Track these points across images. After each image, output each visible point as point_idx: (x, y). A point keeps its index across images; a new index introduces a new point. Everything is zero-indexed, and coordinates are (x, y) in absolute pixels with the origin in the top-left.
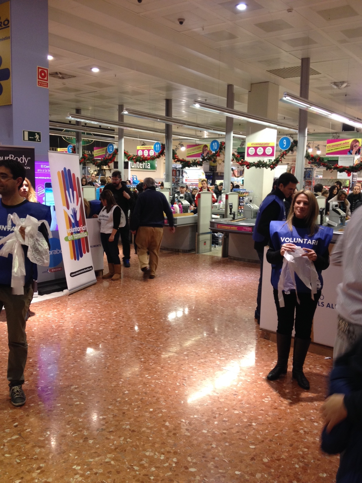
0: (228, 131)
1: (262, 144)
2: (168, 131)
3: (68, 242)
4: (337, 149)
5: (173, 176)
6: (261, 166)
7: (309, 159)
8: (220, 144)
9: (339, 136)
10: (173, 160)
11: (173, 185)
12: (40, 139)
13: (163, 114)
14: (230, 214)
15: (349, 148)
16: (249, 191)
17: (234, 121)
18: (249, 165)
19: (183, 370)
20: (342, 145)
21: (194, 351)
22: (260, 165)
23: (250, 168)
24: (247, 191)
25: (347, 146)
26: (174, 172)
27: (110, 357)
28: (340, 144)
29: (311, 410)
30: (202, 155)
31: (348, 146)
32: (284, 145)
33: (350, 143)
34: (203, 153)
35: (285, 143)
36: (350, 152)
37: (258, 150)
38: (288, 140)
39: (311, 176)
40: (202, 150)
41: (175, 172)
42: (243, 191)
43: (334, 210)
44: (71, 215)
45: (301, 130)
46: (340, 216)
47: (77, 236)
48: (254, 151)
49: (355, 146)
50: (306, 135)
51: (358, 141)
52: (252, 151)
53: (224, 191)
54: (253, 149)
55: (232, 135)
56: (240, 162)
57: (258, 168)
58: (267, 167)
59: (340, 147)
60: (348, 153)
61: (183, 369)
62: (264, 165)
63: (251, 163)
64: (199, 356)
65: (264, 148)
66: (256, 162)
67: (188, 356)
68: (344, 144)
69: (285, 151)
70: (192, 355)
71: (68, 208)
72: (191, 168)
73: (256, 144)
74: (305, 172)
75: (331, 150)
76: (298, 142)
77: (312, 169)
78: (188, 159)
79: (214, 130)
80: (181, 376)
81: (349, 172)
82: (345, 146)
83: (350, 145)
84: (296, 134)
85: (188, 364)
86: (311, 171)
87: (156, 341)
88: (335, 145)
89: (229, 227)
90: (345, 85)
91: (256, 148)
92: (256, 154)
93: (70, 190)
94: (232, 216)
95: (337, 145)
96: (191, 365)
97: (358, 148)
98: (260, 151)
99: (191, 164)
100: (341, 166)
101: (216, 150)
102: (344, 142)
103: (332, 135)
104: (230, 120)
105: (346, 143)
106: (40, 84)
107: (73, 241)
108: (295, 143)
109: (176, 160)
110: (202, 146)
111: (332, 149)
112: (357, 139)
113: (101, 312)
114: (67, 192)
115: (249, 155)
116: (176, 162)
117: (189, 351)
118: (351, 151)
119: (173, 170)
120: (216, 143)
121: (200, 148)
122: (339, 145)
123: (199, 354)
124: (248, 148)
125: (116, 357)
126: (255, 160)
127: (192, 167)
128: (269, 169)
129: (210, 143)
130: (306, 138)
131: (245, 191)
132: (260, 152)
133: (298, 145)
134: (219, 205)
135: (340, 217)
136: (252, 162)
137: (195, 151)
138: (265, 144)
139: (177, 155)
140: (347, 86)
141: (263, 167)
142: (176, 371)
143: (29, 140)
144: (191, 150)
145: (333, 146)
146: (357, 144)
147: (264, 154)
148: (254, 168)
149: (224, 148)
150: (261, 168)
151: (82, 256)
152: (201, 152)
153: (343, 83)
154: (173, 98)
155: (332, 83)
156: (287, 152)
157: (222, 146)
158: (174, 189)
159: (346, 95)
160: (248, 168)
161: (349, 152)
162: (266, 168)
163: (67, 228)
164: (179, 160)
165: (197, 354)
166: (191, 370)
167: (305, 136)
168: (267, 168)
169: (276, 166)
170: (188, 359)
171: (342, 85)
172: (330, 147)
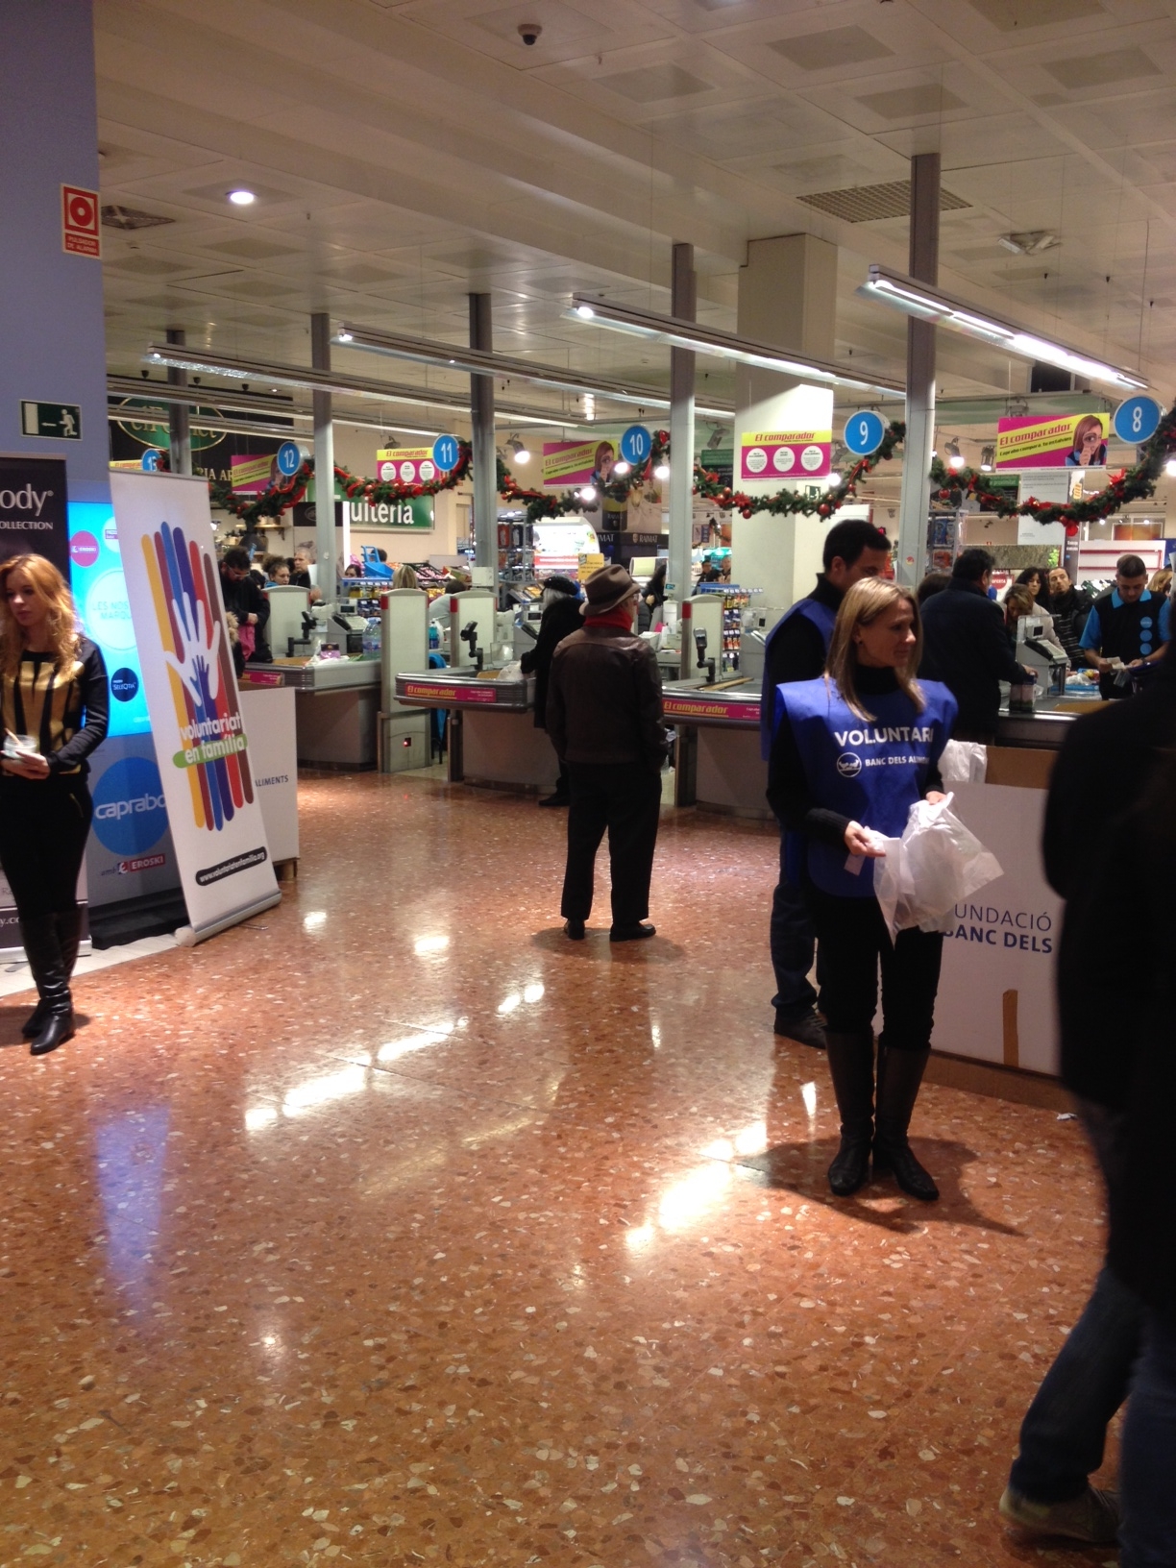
0: (678, 397)
1: (791, 436)
2: (481, 400)
3: (184, 771)
4: (1031, 448)
5: (500, 546)
6: (788, 507)
7: (944, 482)
8: (652, 437)
9: (1026, 409)
10: (499, 495)
11: (500, 577)
12: (76, 427)
13: (463, 340)
14: (700, 665)
15: (1070, 443)
16: (750, 591)
17: (699, 364)
18: (749, 507)
19: (611, 1174)
20: (1047, 435)
21: (636, 1111)
22: (785, 504)
23: (753, 516)
24: (744, 591)
25: (1063, 437)
26: (504, 533)
27: (365, 1142)
28: (1041, 433)
29: (1042, 1287)
30: (594, 475)
31: (1066, 440)
32: (863, 437)
33: (1073, 428)
34: (599, 468)
35: (865, 433)
36: (1072, 456)
37: (777, 455)
38: (874, 424)
39: (949, 538)
40: (593, 458)
41: (507, 532)
42: (732, 591)
43: (1032, 645)
44: (192, 679)
45: (917, 388)
46: (1052, 663)
47: (212, 751)
48: (765, 458)
50: (933, 405)
51: (1097, 423)
52: (757, 460)
53: (671, 591)
54: (761, 452)
55: (693, 409)
56: (722, 496)
57: (780, 516)
58: (809, 511)
59: (1041, 442)
60: (1067, 460)
61: (612, 1171)
62: (799, 506)
63: (756, 500)
64: (656, 1127)
65: (798, 450)
66: (773, 495)
67: (619, 1130)
68: (1052, 430)
69: (866, 457)
70: (633, 1125)
71: (181, 657)
72: (558, 519)
73: (772, 437)
74: (931, 525)
75: (1013, 451)
76: (907, 427)
77: (954, 514)
78: (547, 490)
79: (630, 393)
80: (610, 1194)
81: (1072, 522)
82: (1058, 438)
83: (1072, 435)
84: (901, 403)
85: (625, 1154)
86: (948, 521)
87: (508, 1086)
88: (1026, 436)
89: (700, 709)
90: (1044, 243)
91: (770, 451)
92: (770, 471)
93: (186, 597)
94: (705, 671)
95: (1031, 436)
96: (635, 1159)
97: (1097, 444)
98: (784, 460)
99: (560, 505)
100: (1047, 504)
101: (641, 458)
102: (1053, 424)
103: (1003, 403)
104: (683, 358)
105: (1060, 428)
106: (73, 244)
107: (200, 767)
108: (898, 430)
109: (510, 493)
110: (594, 448)
111: (1016, 448)
112: (1095, 415)
113: (312, 997)
114: (174, 603)
115: (746, 473)
116: (509, 499)
117: (620, 1114)
118: (1076, 454)
119: (500, 528)
120: (640, 436)
121: (586, 452)
122: (1036, 434)
123: (656, 1122)
124: (746, 450)
125: (388, 1142)
126: (769, 488)
127: (562, 515)
128: (816, 517)
129: (620, 436)
130: (933, 414)
131: (737, 591)
132: (783, 462)
133: (907, 436)
134: (658, 639)
135: (1051, 667)
136: (760, 496)
137: (573, 463)
138: (800, 436)
139: (511, 478)
140: (1051, 246)
141: (795, 511)
142: (589, 1181)
143: (43, 431)
144: (558, 460)
145: (1018, 438)
146: (1096, 430)
147: (798, 470)
148: (765, 514)
149: (668, 451)
150: (790, 514)
151: (230, 815)
152: (592, 465)
153: (1039, 234)
154: (494, 290)
155: (1003, 236)
156: (872, 462)
157: (661, 445)
158: (504, 589)
159: (1046, 275)
160: (747, 516)
161: (1068, 456)
162: (805, 513)
163: (181, 725)
164: (518, 495)
165: (649, 1121)
166: (637, 1174)
167: (928, 410)
168: (808, 515)
169: (838, 506)
170: (622, 1139)
171: (1037, 241)
172: (1009, 443)
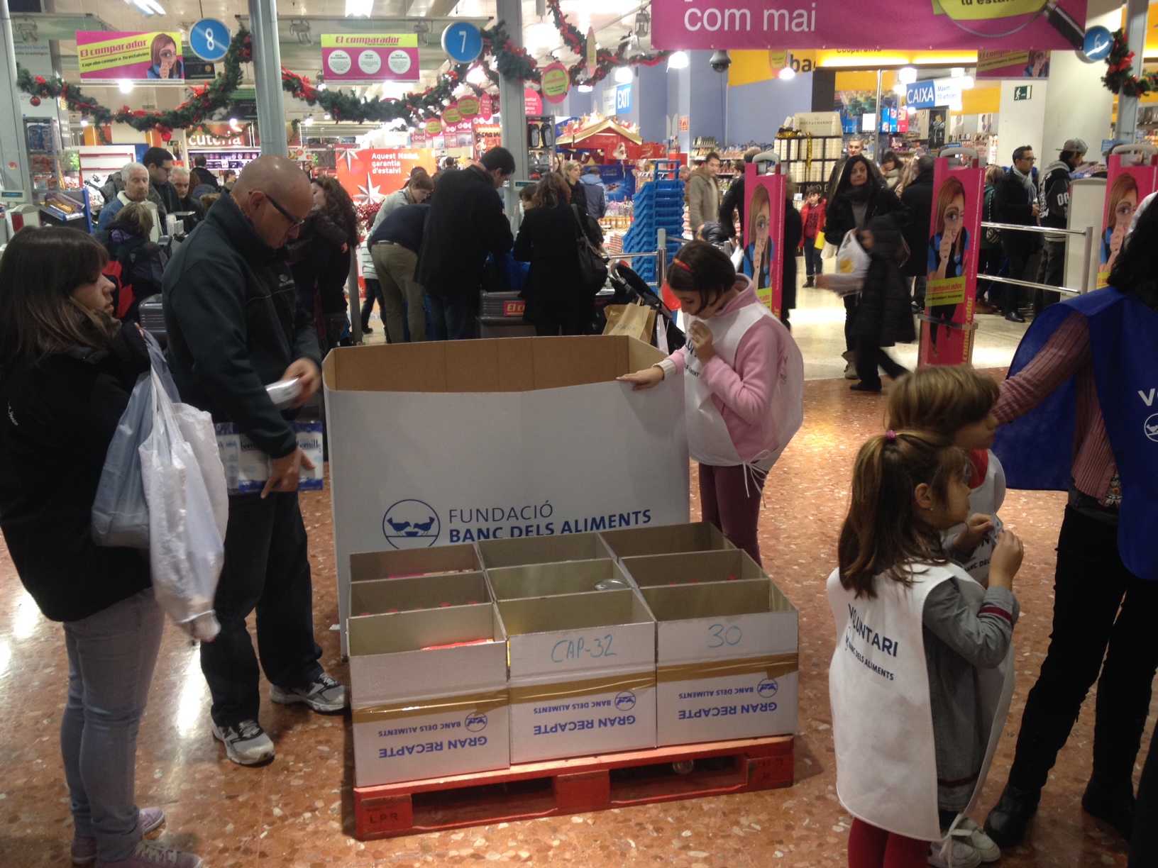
4: (112, 61)
7: (33, 90)
20: (125, 49)
25: (141, 52)
28: (120, 47)
39: (47, 144)
49: (165, 54)
50: (8, 15)
59: (121, 56)
68: (129, 46)
75: (95, 63)
82: (137, 53)
86: (42, 127)
88: (105, 50)
95: (112, 50)
100: (140, 113)
102: (131, 40)
105: (136, 44)
111: (97, 60)
122: (115, 48)
130: (10, 23)
145: (98, 51)
161: (149, 70)
167: (3, 18)
172: (90, 56)
